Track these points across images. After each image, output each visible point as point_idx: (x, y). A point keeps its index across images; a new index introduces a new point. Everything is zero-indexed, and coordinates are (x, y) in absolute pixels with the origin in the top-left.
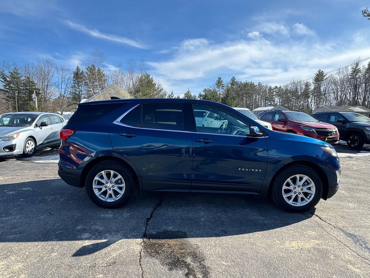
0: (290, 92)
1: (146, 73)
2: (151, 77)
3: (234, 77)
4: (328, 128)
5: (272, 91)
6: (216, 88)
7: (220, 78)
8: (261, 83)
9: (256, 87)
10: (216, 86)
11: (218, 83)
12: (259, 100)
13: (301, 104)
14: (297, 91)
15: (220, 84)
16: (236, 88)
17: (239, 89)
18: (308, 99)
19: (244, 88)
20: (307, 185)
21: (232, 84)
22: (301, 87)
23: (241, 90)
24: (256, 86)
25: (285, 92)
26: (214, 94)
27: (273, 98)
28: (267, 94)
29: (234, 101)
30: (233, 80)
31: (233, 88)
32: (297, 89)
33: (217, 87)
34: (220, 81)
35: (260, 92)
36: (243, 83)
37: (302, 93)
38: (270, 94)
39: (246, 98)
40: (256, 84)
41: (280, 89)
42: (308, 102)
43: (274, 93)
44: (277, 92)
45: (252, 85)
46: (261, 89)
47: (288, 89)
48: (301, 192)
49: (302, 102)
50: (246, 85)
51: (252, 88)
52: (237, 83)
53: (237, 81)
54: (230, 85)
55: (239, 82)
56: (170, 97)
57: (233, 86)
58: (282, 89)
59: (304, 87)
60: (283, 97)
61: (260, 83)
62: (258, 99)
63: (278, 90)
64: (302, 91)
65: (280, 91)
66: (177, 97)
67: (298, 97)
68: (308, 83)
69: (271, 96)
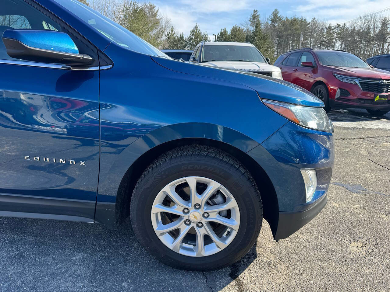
0: (358, 32)
1: (150, 3)
2: (156, 9)
3: (276, 10)
4: (383, 78)
5: (331, 32)
6: (249, 25)
7: (257, 10)
8: (316, 19)
9: (309, 26)
10: (250, 23)
11: (253, 19)
12: (312, 44)
13: (372, 52)
14: (368, 32)
15: (255, 20)
16: (279, 26)
17: (283, 28)
18: (383, 44)
19: (290, 26)
20: (219, 204)
21: (273, 21)
22: (376, 26)
23: (285, 30)
24: (308, 24)
25: (351, 33)
26: (236, 31)
27: (333, 42)
28: (324, 36)
29: (265, 43)
30: (275, 14)
31: (275, 26)
32: (369, 28)
33: (251, 25)
34: (257, 15)
35: (314, 33)
36: (290, 20)
37: (376, 35)
38: (328, 37)
39: (292, 43)
40: (309, 20)
41: (343, 28)
42: (383, 49)
43: (335, 35)
44: (338, 34)
45: (303, 23)
46: (315, 28)
47: (356, 29)
48: (204, 221)
49: (374, 49)
50: (294, 22)
51: (303, 27)
52: (280, 20)
53: (280, 16)
54: (270, 22)
55: (283, 17)
56: (170, 35)
57: (275, 23)
58: (347, 29)
59: (380, 26)
60: (347, 41)
61: (314, 19)
62: (309, 43)
63: (341, 30)
64: (377, 32)
65: (343, 32)
66: (180, 35)
67: (369, 42)
68: (387, 20)
69: (330, 39)
